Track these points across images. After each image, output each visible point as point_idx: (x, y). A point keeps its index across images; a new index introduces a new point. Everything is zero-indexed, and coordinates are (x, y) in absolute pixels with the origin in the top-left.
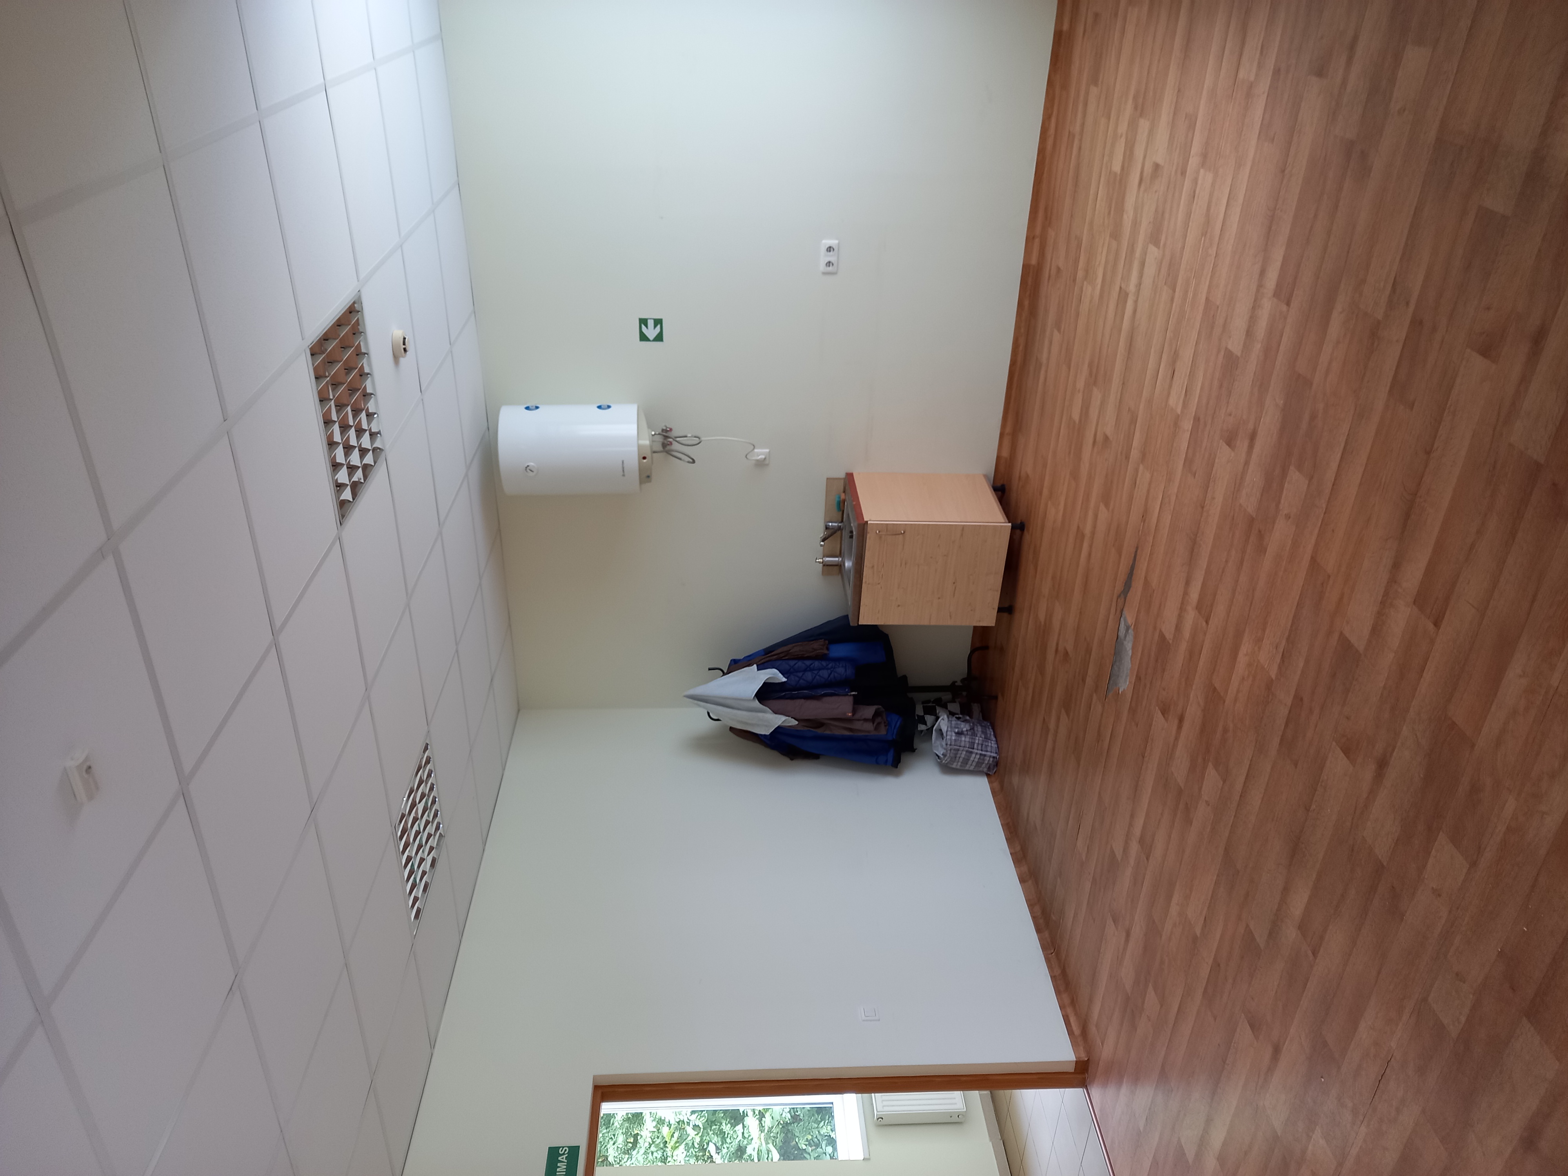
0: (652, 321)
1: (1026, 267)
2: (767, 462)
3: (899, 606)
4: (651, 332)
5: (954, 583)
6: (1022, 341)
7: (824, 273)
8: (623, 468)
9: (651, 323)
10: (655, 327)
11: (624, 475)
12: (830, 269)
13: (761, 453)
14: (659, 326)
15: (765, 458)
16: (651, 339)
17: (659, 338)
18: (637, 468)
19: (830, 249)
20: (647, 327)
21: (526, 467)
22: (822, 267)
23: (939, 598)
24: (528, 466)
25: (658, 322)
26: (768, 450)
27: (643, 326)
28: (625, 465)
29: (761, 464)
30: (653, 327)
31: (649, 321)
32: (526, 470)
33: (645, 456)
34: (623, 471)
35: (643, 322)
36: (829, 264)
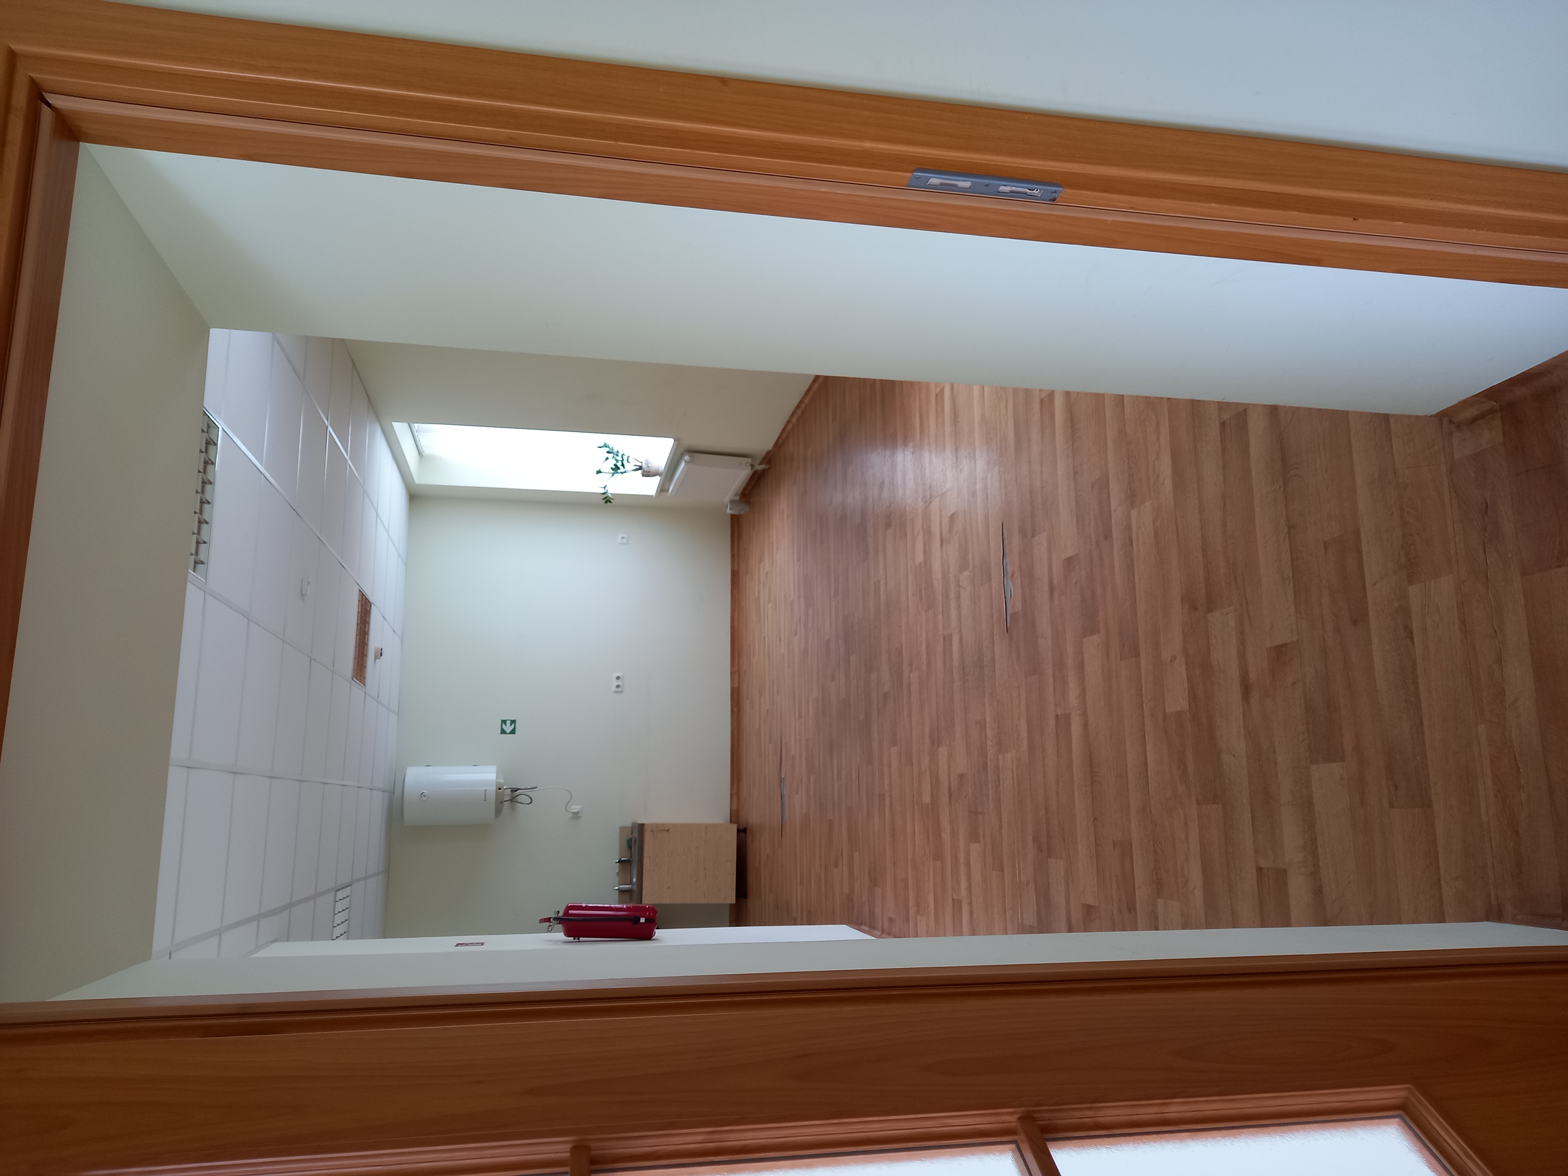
0: (510, 721)
1: (733, 689)
2: (580, 815)
3: (669, 888)
4: (508, 728)
5: (705, 869)
6: (736, 733)
7: (615, 692)
8: (485, 794)
9: (508, 723)
10: (511, 725)
11: (485, 800)
12: (619, 689)
13: (575, 808)
14: (513, 725)
15: (578, 812)
16: (508, 732)
17: (513, 732)
18: (494, 793)
19: (618, 678)
20: (505, 724)
21: (422, 794)
22: (614, 689)
23: (696, 881)
24: (423, 793)
25: (513, 722)
26: (580, 807)
27: (504, 725)
28: (487, 793)
29: (576, 815)
30: (510, 725)
31: (508, 721)
32: (421, 795)
33: (500, 787)
34: (485, 796)
35: (504, 722)
36: (618, 686)
